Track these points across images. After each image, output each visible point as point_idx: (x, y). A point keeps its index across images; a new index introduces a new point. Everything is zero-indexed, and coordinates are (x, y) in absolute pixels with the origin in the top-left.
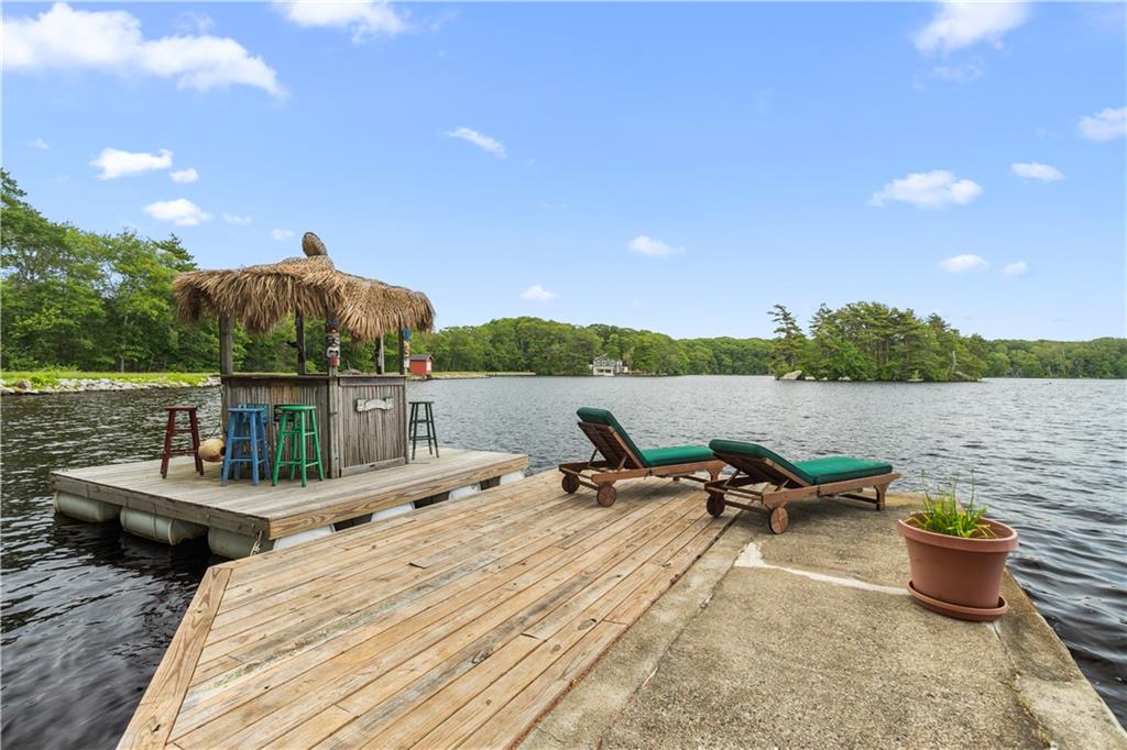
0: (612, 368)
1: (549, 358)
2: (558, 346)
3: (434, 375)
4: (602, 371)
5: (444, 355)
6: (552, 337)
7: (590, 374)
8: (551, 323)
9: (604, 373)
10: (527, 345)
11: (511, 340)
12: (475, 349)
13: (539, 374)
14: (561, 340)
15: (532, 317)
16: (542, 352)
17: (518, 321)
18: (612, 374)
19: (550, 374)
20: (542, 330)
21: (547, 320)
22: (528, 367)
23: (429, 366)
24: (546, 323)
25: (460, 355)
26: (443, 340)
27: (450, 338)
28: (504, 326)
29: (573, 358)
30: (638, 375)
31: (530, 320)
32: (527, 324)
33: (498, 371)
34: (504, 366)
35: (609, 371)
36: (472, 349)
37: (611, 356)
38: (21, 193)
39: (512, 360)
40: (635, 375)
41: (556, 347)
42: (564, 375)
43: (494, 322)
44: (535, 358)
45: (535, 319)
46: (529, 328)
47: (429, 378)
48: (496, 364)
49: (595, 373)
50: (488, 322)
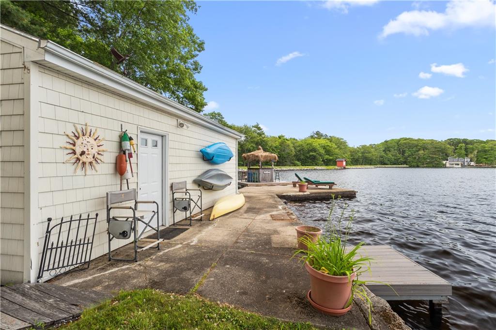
0: (460, 163)
1: (417, 158)
2: (422, 152)
3: (347, 167)
4: (453, 164)
5: (359, 158)
6: (419, 147)
7: (444, 166)
8: (419, 140)
9: (454, 166)
10: (404, 152)
11: (394, 150)
12: (374, 154)
13: (411, 167)
14: (424, 149)
15: (408, 138)
16: (413, 155)
17: (399, 140)
18: (460, 166)
19: (418, 167)
20: (413, 144)
21: (416, 138)
22: (405, 163)
23: (344, 163)
24: (416, 140)
25: (366, 158)
26: (358, 151)
27: (362, 150)
28: (391, 143)
29: (432, 158)
30: (481, 167)
31: (406, 139)
32: (405, 141)
33: (387, 165)
34: (391, 163)
35: (458, 164)
36: (373, 155)
37: (460, 156)
38: (223, 118)
39: (395, 159)
40: (477, 167)
41: (421, 152)
42: (426, 167)
43: (386, 142)
44: (409, 158)
45: (409, 138)
46: (405, 144)
47: (345, 168)
48: (386, 161)
49: (448, 165)
50: (383, 141)
